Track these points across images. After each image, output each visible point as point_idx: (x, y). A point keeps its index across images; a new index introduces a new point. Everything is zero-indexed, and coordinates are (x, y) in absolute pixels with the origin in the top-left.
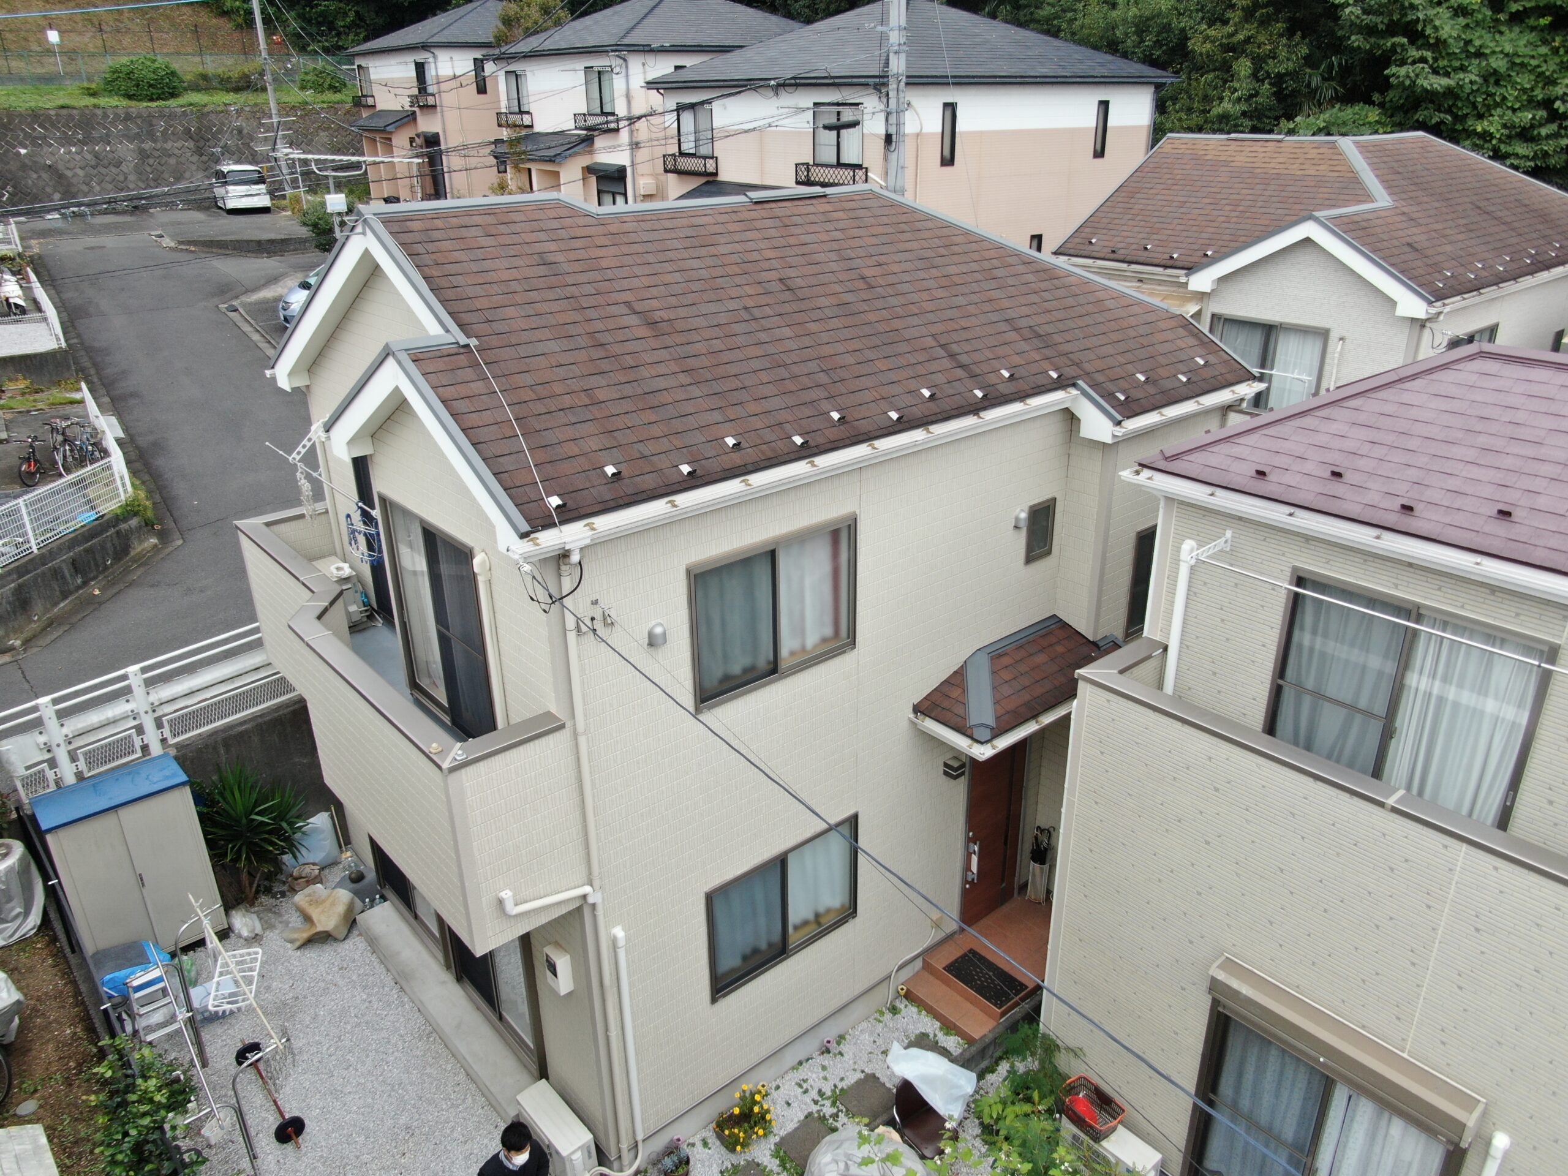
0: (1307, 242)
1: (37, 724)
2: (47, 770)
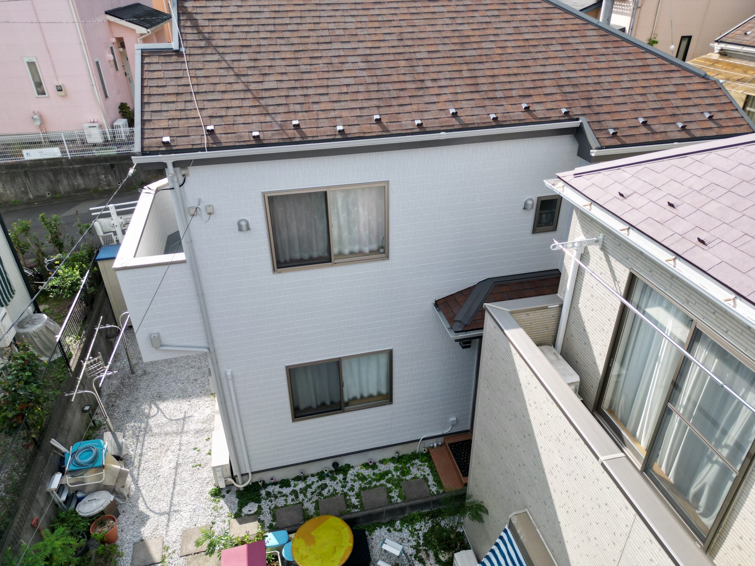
1: (109, 215)
2: (113, 235)
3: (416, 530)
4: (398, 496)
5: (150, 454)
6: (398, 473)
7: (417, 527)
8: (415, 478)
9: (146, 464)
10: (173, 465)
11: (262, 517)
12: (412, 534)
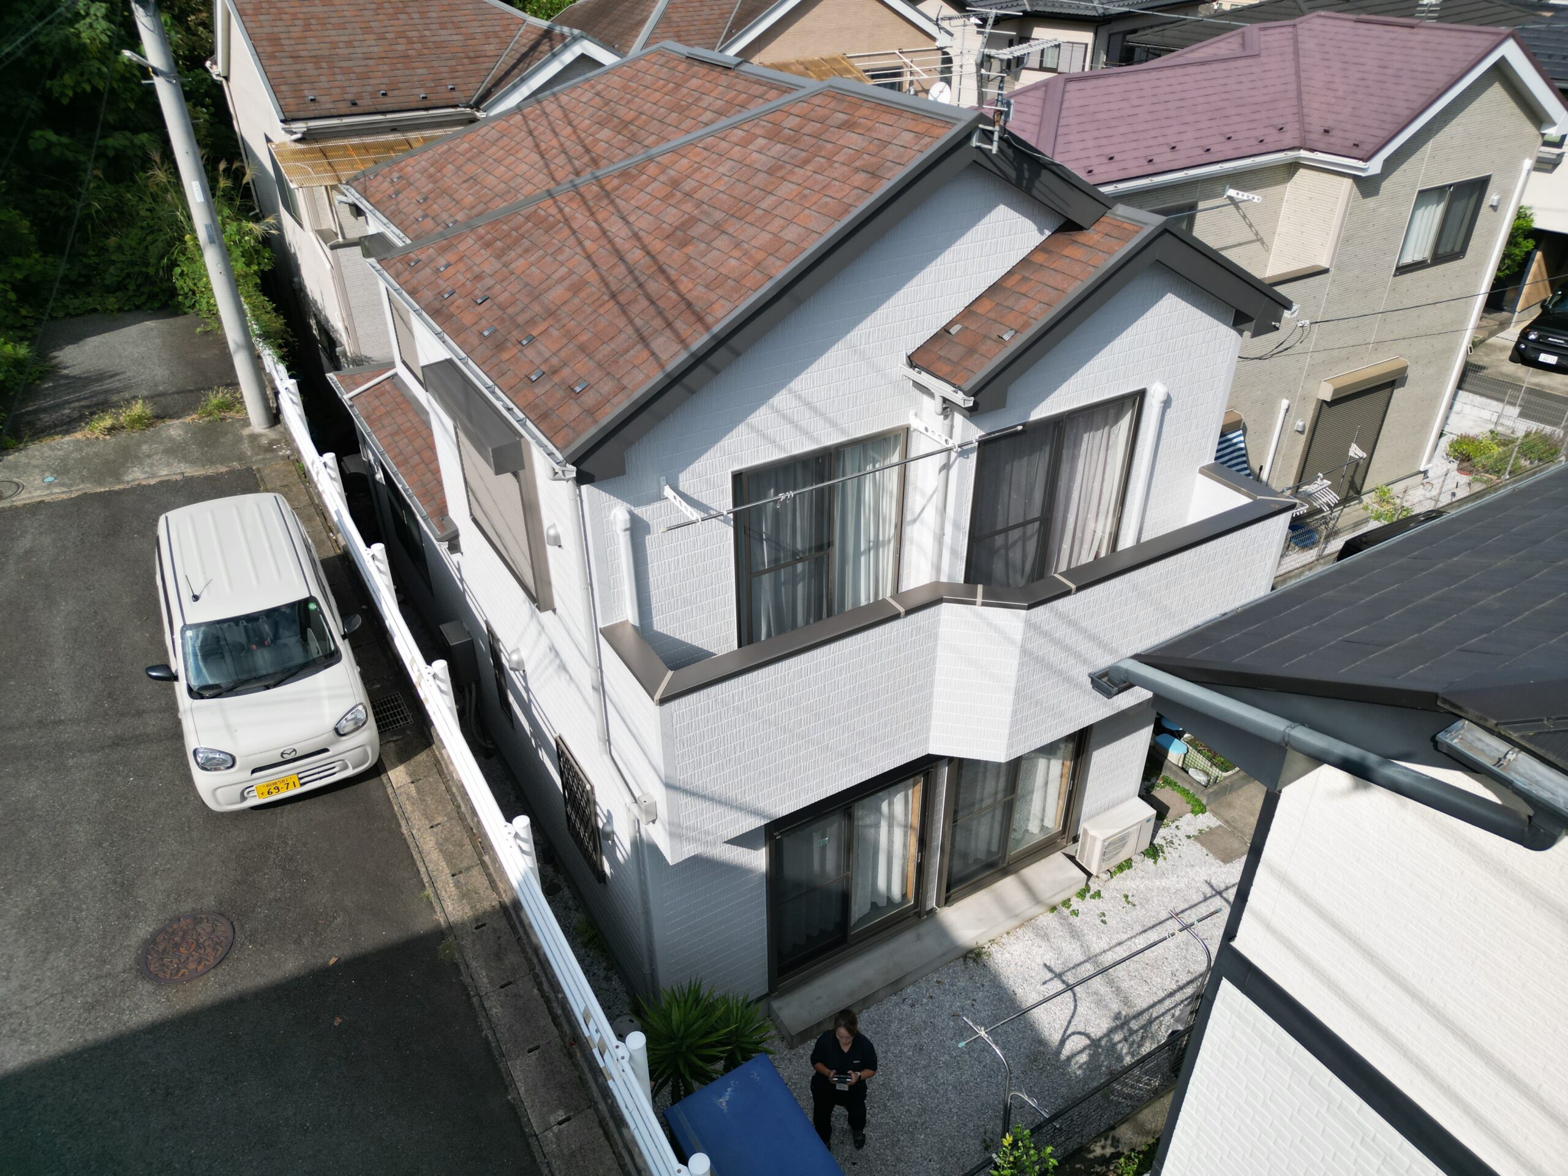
0: (583, 58)
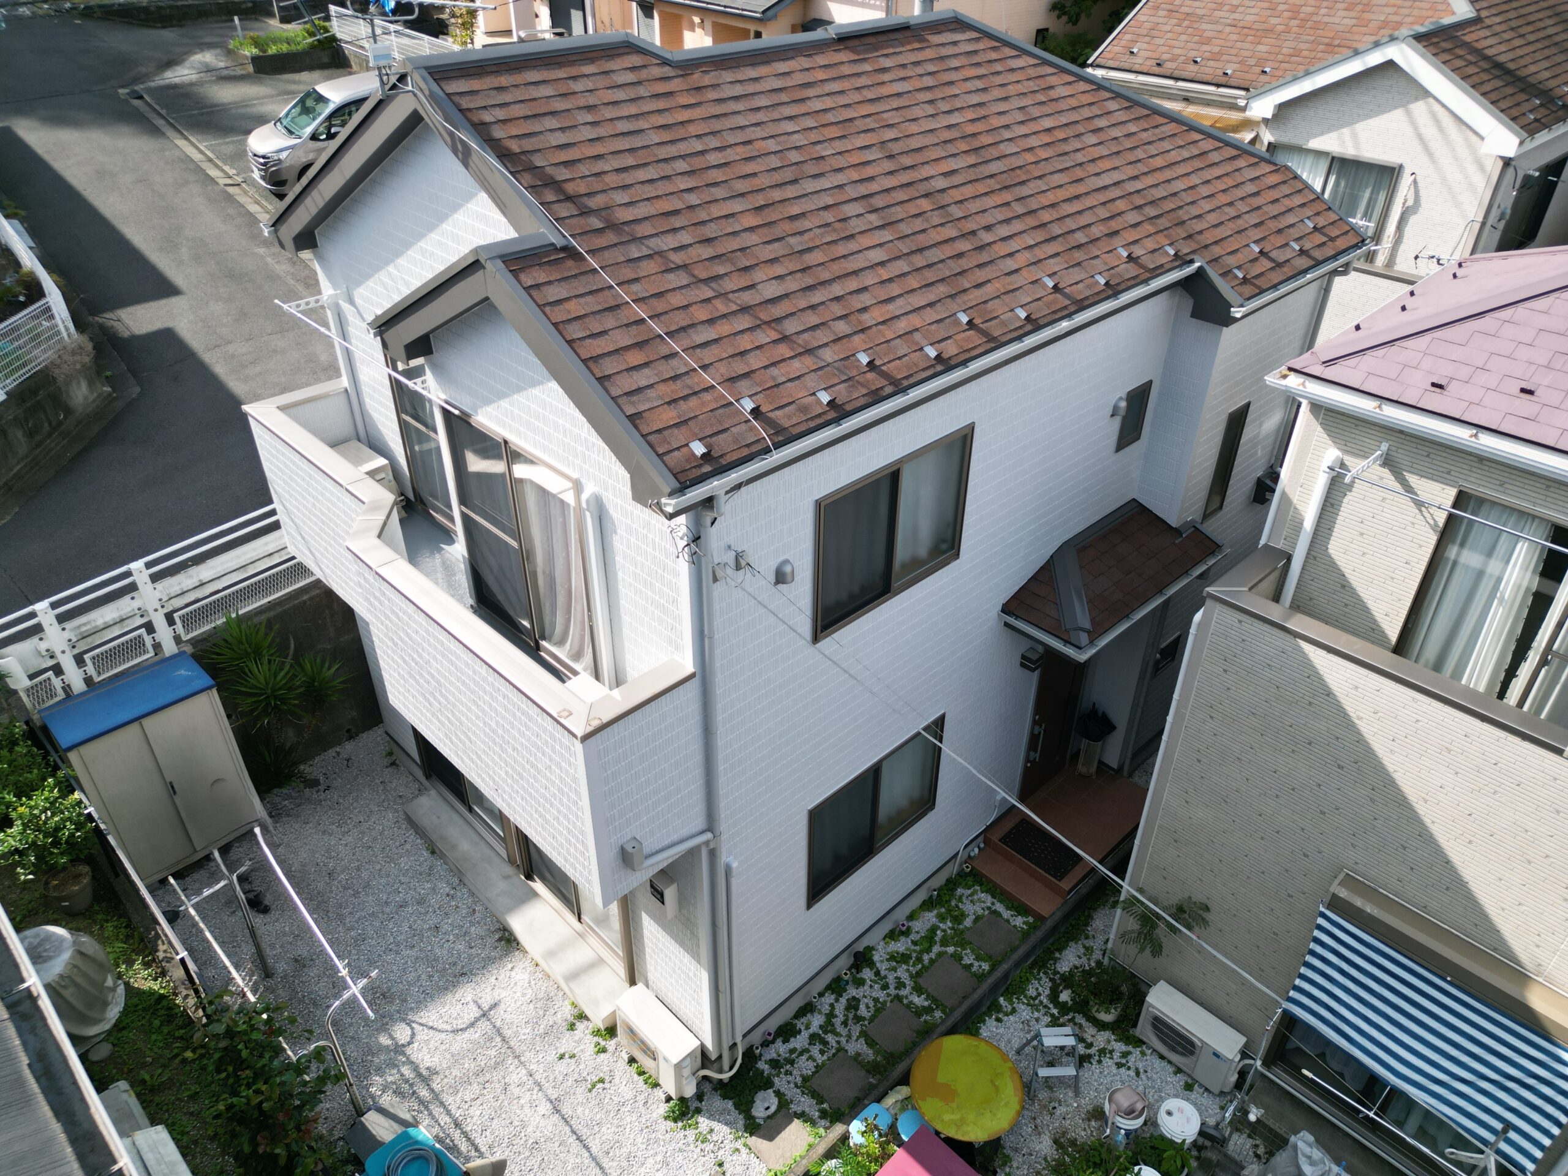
0: (1390, 65)
2: (53, 677)
3: (1034, 999)
4: (978, 959)
5: (475, 1111)
6: (949, 924)
7: (1032, 992)
8: (978, 919)
9: (488, 1133)
10: (545, 1108)
11: (794, 1107)
12: (1034, 1008)
